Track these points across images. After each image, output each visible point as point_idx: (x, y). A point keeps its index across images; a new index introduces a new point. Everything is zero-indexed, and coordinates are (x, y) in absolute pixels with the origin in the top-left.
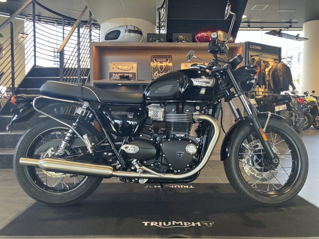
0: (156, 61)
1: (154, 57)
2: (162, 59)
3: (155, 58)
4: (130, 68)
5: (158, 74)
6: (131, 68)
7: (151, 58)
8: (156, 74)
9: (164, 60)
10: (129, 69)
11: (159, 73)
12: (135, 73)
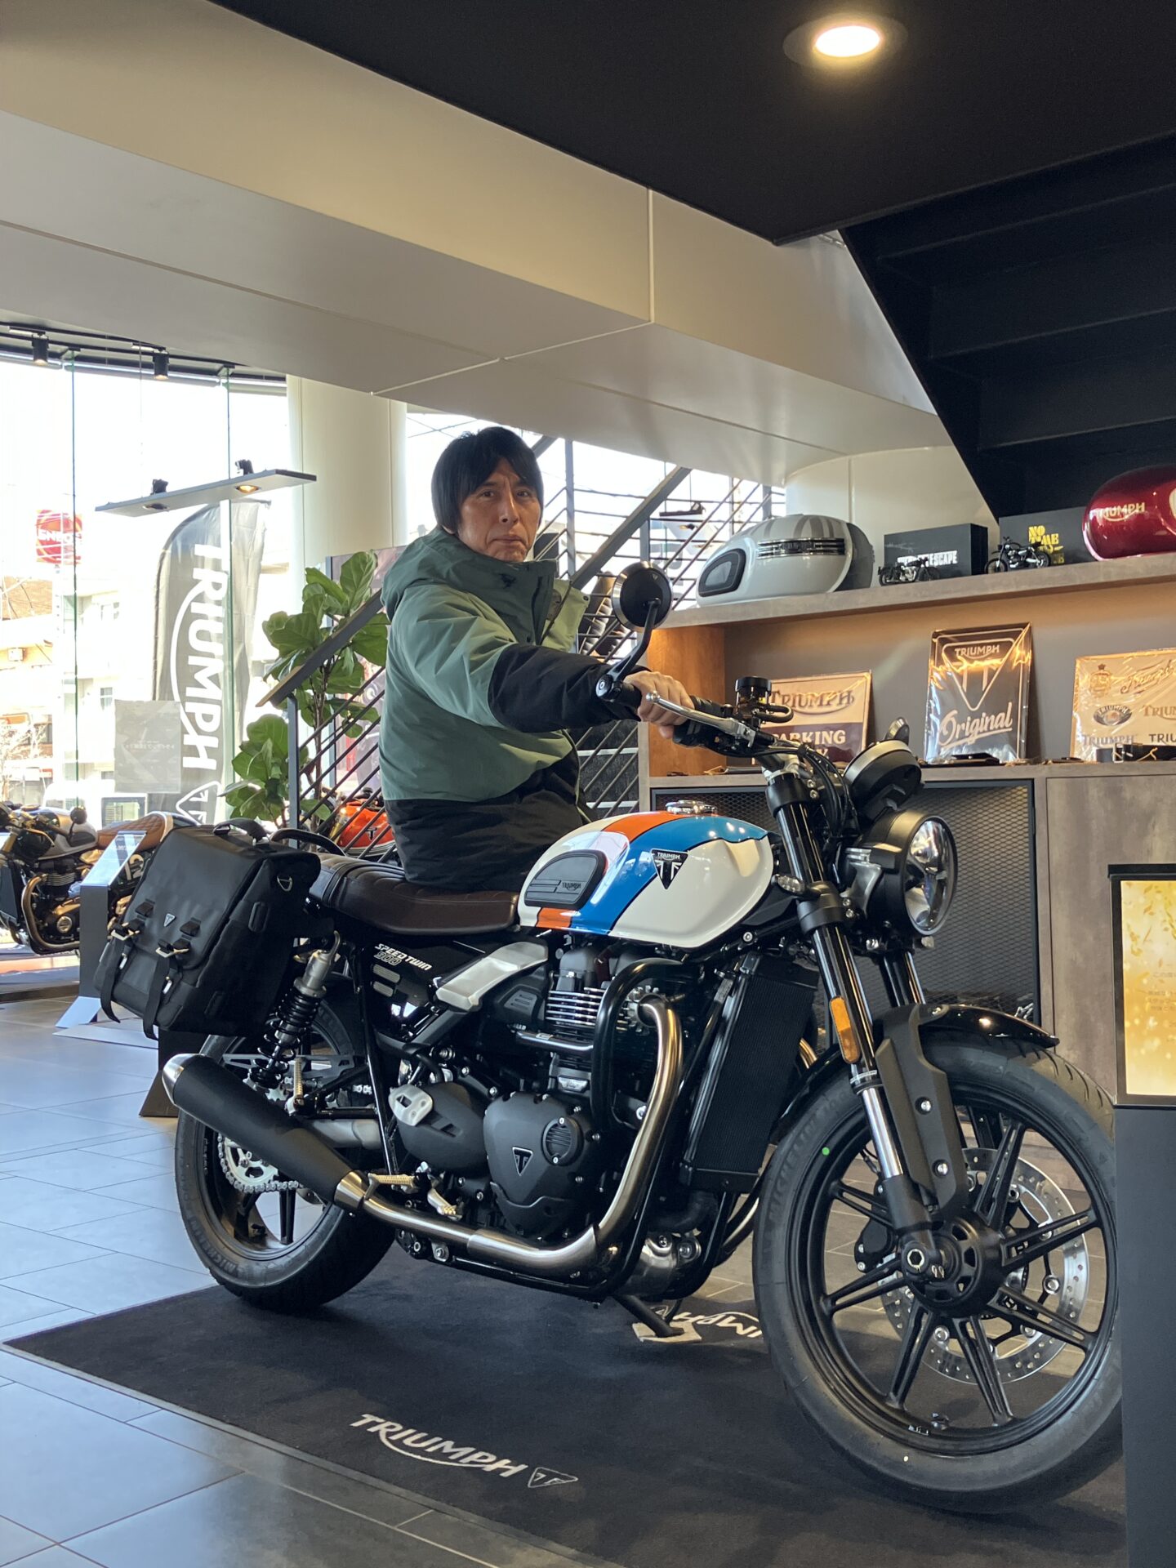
0: (953, 658)
1: (943, 641)
2: (981, 645)
3: (950, 642)
4: (840, 703)
5: (959, 722)
6: (845, 701)
7: (934, 644)
8: (950, 724)
9: (990, 650)
10: (834, 706)
11: (960, 720)
12: (861, 724)
